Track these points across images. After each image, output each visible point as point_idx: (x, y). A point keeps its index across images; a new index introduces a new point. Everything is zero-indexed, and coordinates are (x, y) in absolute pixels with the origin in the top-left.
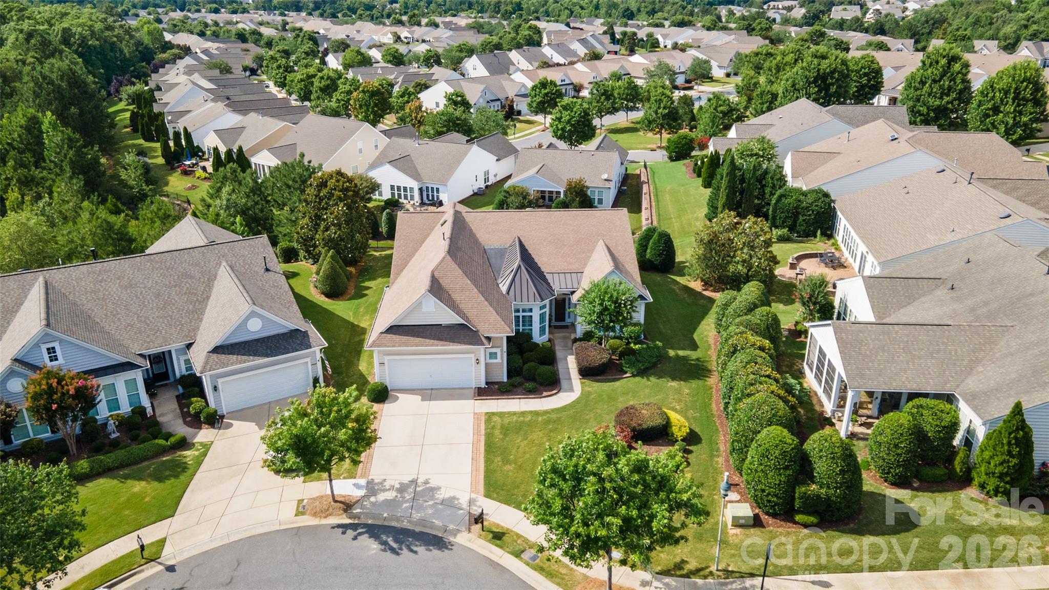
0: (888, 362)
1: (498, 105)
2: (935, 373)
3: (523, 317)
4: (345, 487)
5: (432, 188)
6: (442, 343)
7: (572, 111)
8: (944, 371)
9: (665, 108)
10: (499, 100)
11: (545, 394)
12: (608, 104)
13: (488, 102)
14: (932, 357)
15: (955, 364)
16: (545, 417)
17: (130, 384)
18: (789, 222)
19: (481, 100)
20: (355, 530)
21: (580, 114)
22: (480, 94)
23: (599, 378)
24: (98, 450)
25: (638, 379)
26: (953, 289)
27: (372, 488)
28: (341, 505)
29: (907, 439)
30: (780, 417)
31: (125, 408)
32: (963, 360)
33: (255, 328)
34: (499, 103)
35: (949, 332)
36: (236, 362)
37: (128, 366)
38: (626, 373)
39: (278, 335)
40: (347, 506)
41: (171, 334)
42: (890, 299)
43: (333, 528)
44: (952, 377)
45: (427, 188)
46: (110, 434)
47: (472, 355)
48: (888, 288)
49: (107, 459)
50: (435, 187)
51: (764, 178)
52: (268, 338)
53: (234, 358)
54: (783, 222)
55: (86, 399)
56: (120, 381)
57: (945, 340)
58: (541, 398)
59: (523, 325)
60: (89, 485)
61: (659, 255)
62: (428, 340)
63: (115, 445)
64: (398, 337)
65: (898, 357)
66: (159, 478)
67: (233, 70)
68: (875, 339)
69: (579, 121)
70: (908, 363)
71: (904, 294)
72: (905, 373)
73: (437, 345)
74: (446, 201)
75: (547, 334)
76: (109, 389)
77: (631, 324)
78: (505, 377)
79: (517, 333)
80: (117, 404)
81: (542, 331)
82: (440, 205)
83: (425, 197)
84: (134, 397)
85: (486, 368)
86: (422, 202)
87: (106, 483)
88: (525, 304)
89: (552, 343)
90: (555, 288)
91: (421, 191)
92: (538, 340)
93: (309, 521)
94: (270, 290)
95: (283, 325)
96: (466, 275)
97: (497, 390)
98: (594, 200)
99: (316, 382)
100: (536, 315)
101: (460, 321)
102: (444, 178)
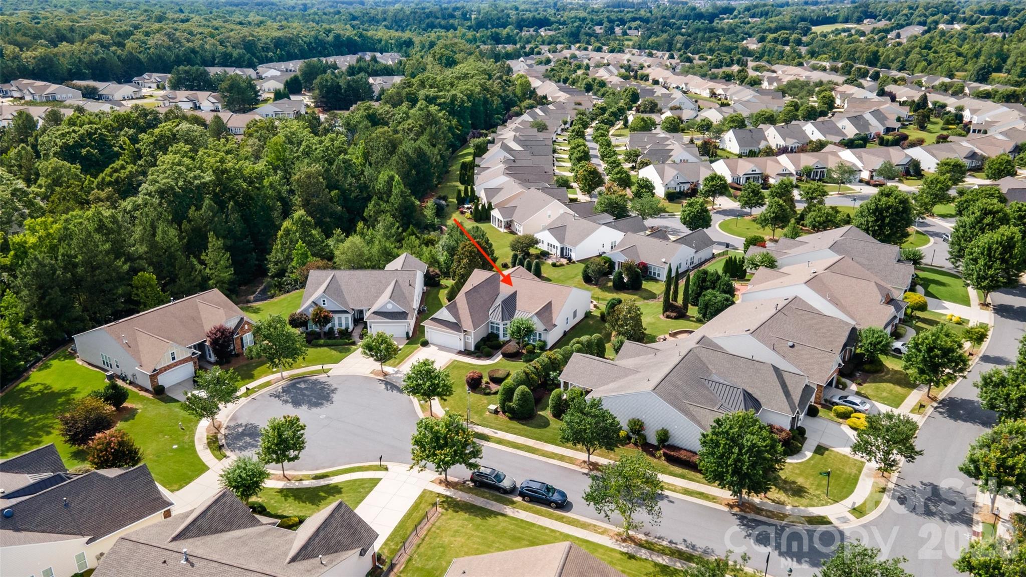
0: (581, 373)
1: (687, 187)
2: (594, 381)
3: (496, 327)
4: (388, 369)
5: (568, 249)
6: (447, 328)
8: (598, 381)
10: (691, 182)
11: (482, 359)
13: (681, 183)
14: (599, 376)
15: (604, 380)
16: (473, 366)
17: (347, 318)
18: (703, 311)
19: (672, 182)
20: (383, 382)
22: (672, 178)
23: (510, 359)
24: (329, 339)
25: (522, 361)
27: (397, 373)
28: (383, 374)
30: (519, 379)
31: (343, 327)
32: (609, 379)
33: (390, 308)
34: (689, 185)
35: (614, 368)
36: (379, 319)
37: (346, 312)
38: (520, 359)
39: (399, 312)
40: (385, 374)
41: (364, 304)
43: (377, 380)
44: (599, 384)
45: (566, 248)
47: (458, 336)
49: (329, 342)
50: (570, 248)
52: (394, 312)
53: (379, 317)
54: (701, 310)
55: (327, 319)
56: (343, 316)
57: (610, 371)
58: (479, 360)
59: (496, 331)
60: (322, 348)
62: (443, 326)
63: (335, 338)
64: (433, 322)
65: (586, 372)
66: (341, 352)
68: (584, 364)
71: (636, 353)
72: (583, 378)
74: (574, 257)
75: (508, 338)
76: (340, 319)
77: (540, 340)
78: (473, 349)
79: (492, 333)
80: (340, 325)
81: (504, 335)
82: (570, 259)
83: (564, 253)
84: (347, 324)
85: (465, 343)
86: (562, 256)
87: (325, 349)
88: (495, 321)
89: (508, 342)
90: (515, 317)
91: (562, 249)
92: (502, 339)
93: (372, 376)
94: (407, 294)
95: (400, 309)
96: (468, 303)
97: (466, 353)
98: (655, 274)
99: (407, 333)
100: (501, 327)
101: (455, 321)
102: (575, 245)
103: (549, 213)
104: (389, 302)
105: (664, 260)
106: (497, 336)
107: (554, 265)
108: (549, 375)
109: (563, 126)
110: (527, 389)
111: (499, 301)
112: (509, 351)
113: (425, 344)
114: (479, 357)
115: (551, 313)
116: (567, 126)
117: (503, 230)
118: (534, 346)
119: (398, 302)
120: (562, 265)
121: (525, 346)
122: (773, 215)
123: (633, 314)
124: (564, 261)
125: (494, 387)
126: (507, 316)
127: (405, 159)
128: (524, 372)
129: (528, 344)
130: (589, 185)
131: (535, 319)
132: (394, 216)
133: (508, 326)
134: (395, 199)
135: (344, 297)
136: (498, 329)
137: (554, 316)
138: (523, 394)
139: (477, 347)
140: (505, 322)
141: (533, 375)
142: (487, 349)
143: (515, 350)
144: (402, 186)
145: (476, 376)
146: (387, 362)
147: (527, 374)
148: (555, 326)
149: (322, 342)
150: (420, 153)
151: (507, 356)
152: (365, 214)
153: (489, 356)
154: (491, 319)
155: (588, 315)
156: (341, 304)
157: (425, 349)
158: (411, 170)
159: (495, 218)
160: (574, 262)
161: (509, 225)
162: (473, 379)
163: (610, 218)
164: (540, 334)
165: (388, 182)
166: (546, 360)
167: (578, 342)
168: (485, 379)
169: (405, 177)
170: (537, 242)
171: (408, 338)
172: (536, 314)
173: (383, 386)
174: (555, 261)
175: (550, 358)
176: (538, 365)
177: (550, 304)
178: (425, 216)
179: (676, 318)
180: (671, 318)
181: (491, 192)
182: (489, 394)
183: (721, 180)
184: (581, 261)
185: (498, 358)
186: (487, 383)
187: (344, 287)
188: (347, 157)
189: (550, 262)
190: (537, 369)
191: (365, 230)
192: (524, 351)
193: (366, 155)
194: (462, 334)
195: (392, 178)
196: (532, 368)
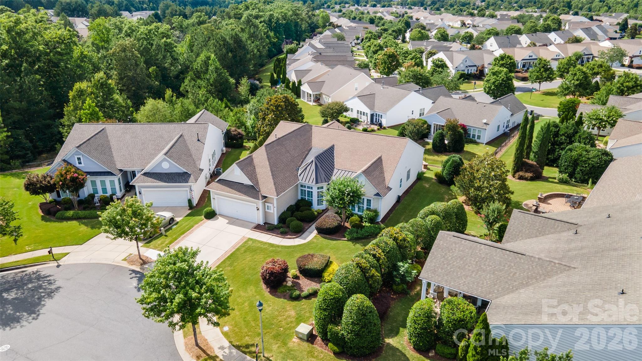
0: (459, 268)
1: (474, 69)
2: (487, 284)
3: (308, 191)
4: (150, 253)
5: (379, 115)
6: (240, 193)
7: (498, 76)
8: (495, 285)
9: (577, 80)
10: (476, 66)
11: (289, 236)
12: (545, 75)
13: (467, 67)
14: (493, 273)
15: (506, 282)
16: (274, 249)
17: (112, 182)
18: (570, 170)
19: (462, 65)
20: (136, 274)
21: (503, 79)
22: (461, 61)
23: (328, 236)
25: (350, 243)
26: (576, 233)
28: (141, 261)
29: (422, 319)
30: (349, 280)
31: (108, 194)
32: (515, 281)
33: (166, 167)
34: (475, 68)
35: (520, 259)
36: (152, 182)
37: (111, 174)
38: (345, 237)
39: (177, 173)
40: (143, 263)
41: (137, 163)
42: (524, 230)
43: (130, 270)
44: (498, 291)
45: (376, 114)
46: (96, 204)
47: (255, 205)
48: (529, 222)
50: (380, 114)
51: (574, 136)
52: (171, 173)
53: (150, 179)
54: (566, 169)
56: (107, 179)
57: (513, 264)
58: (284, 238)
59: (308, 196)
60: (69, 222)
61: (449, 174)
62: (233, 191)
64: (221, 185)
65: (469, 266)
66: (93, 228)
67: (346, 39)
68: (462, 251)
69: (501, 84)
70: (473, 272)
71: (538, 229)
72: (465, 279)
73: (237, 194)
74: (385, 123)
75: (325, 205)
76: (103, 183)
77: (368, 209)
78: (275, 222)
79: (303, 200)
80: (105, 190)
81: (320, 202)
82: (380, 125)
83: (375, 120)
84: (113, 189)
85: (266, 214)
86: (372, 123)
87: (75, 223)
88: (307, 183)
89: (325, 211)
90: (334, 178)
91: (372, 116)
92: (316, 207)
93: (125, 264)
94: (193, 151)
95: (180, 169)
96: (269, 159)
97: (267, 227)
98: (474, 136)
99: (190, 201)
100: (315, 191)
101: (251, 184)
102: (386, 110)
103: (356, 85)
104: (164, 160)
105: (485, 121)
106: (310, 204)
107: (365, 130)
108: (396, 268)
109: (356, 41)
110: (368, 303)
111: (311, 158)
112: (328, 226)
113: (211, 215)
114: (284, 234)
115: (382, 172)
116: (359, 41)
117: (312, 103)
118: (361, 217)
119: (178, 160)
120: (373, 131)
121: (348, 217)
122: (577, 82)
123: (499, 172)
124: (376, 127)
125: (307, 285)
126: (323, 176)
127: (222, 43)
128: (358, 265)
129: (352, 215)
130: (388, 68)
131: (363, 180)
132: (209, 92)
133: (325, 190)
134: (212, 76)
135: (111, 155)
136: (310, 194)
137: (387, 175)
138: (362, 313)
139: (282, 219)
140: (320, 185)
141: (373, 271)
142: (295, 223)
143: (335, 224)
144: (218, 64)
145: (277, 268)
146: (154, 242)
147: (364, 270)
148: (389, 189)
149: (70, 213)
150: (237, 40)
151: (324, 232)
152: (181, 89)
153: (298, 232)
154: (301, 180)
155: (420, 177)
156: (104, 163)
157: (210, 223)
158: (228, 53)
159: (304, 92)
160: (385, 128)
161: (317, 99)
162: (272, 274)
163: (418, 87)
164: (369, 201)
165: (205, 62)
166: (391, 242)
167: (433, 213)
168: (293, 271)
169: (222, 58)
170: (346, 110)
171: (191, 206)
172: (364, 172)
173: (135, 282)
174: (366, 126)
175: (395, 239)
176: (379, 252)
177: (380, 159)
178: (240, 94)
179: (532, 179)
180: (526, 179)
181: (301, 73)
182: (298, 298)
183: (511, 59)
184: (392, 127)
185: (312, 235)
186: (296, 277)
187: (113, 143)
188: (169, 40)
189: (360, 128)
190: (378, 259)
191: (174, 98)
192: (347, 225)
193: (191, 46)
194: (260, 203)
195: (208, 58)
196: (371, 259)
